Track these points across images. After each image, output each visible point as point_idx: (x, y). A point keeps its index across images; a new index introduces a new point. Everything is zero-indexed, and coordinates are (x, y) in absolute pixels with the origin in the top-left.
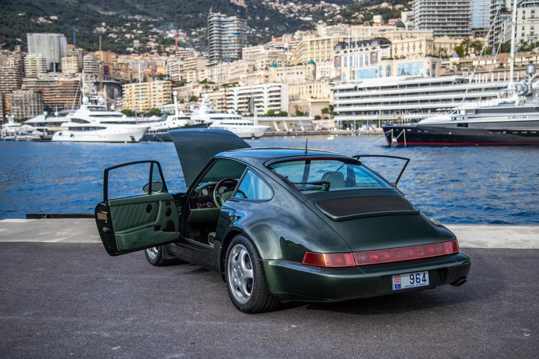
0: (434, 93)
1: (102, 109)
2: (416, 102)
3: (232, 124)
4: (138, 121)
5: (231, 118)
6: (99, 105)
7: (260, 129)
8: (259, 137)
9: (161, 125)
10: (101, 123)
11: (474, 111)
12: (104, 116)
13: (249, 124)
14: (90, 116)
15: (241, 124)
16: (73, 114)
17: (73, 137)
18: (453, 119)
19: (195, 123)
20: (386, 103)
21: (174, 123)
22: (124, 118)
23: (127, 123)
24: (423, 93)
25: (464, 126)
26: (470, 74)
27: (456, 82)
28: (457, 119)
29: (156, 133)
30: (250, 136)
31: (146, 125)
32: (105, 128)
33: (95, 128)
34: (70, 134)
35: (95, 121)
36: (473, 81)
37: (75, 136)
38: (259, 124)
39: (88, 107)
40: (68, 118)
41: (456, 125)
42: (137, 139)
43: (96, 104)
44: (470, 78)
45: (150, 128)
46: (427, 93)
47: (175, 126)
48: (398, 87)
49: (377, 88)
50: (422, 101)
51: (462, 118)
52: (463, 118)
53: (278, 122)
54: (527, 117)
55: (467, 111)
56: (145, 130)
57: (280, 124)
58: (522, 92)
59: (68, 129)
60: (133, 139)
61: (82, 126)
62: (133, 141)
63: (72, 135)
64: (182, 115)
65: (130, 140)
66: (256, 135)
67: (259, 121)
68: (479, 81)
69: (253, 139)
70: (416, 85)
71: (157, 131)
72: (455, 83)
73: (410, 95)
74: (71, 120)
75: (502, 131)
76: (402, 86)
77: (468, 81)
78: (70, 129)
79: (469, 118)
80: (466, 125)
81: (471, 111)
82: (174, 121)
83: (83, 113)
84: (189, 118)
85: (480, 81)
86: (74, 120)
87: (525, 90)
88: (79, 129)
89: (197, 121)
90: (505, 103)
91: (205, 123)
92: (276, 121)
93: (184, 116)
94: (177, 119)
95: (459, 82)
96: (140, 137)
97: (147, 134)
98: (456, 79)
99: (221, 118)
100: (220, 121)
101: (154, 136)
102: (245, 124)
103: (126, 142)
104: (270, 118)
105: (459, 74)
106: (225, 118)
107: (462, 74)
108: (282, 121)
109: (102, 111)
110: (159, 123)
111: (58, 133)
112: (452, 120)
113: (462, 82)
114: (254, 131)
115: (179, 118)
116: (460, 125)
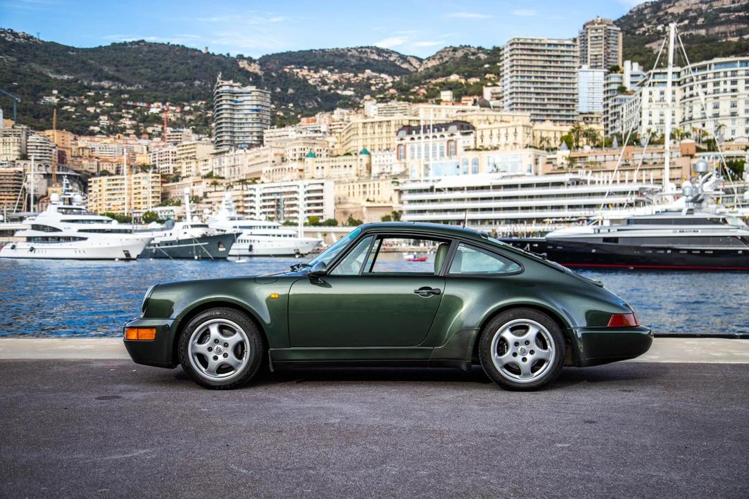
0: (541, 196)
1: (79, 211)
2: (516, 208)
3: (267, 235)
4: (135, 229)
5: (264, 227)
6: (74, 205)
7: (307, 243)
8: (306, 254)
9: (165, 235)
10: (80, 231)
11: (626, 222)
12: (83, 221)
13: (290, 236)
14: (62, 221)
15: (279, 236)
16: (34, 217)
17: (33, 252)
18: (597, 231)
19: (217, 233)
20: (475, 210)
21: (186, 233)
22: (115, 225)
23: (119, 231)
24: (525, 197)
25: (612, 242)
26: (587, 172)
27: (570, 183)
28: (601, 231)
29: (157, 247)
30: (294, 253)
31: (148, 235)
32: (85, 239)
33: (68, 239)
34: (29, 247)
35: (69, 228)
36: (593, 182)
37: (37, 251)
38: (305, 236)
39: (59, 208)
40: (27, 223)
41: (602, 240)
42: (134, 255)
43: (70, 204)
44: (589, 178)
45: (153, 239)
46: (531, 197)
47: (187, 237)
48: (491, 187)
49: (462, 189)
50: (523, 208)
51: (607, 231)
52: (609, 230)
53: (325, 234)
54: (700, 231)
55: (612, 221)
56: (146, 242)
57: (326, 237)
58: (690, 198)
59: (25, 239)
60: (128, 254)
61: (49, 235)
62: (128, 258)
63: (32, 249)
64: (197, 221)
65: (124, 257)
66: (301, 252)
67: (305, 232)
68: (601, 182)
69: (297, 256)
70: (515, 186)
71: (159, 245)
72: (568, 185)
73: (507, 200)
74: (30, 227)
75: (666, 249)
76: (496, 187)
77: (585, 182)
78: (29, 239)
79: (618, 230)
80: (616, 240)
81: (618, 221)
82: (186, 230)
83: (50, 216)
84: (207, 226)
85: (603, 183)
86: (36, 227)
87: (695, 195)
88: (45, 239)
89: (218, 230)
90: (667, 211)
91: (226, 233)
92: (321, 232)
93: (200, 223)
94: (189, 227)
95: (573, 184)
96: (139, 252)
97: (147, 248)
98: (571, 179)
99: (250, 227)
100: (248, 231)
101: (154, 251)
102: (285, 236)
103: (117, 260)
104: (313, 229)
105: (574, 173)
106: (257, 227)
107: (577, 173)
108: (330, 232)
109: (80, 213)
110: (162, 233)
111: (11, 245)
112: (595, 233)
113: (578, 183)
114: (299, 246)
115: (192, 226)
116: (606, 239)
